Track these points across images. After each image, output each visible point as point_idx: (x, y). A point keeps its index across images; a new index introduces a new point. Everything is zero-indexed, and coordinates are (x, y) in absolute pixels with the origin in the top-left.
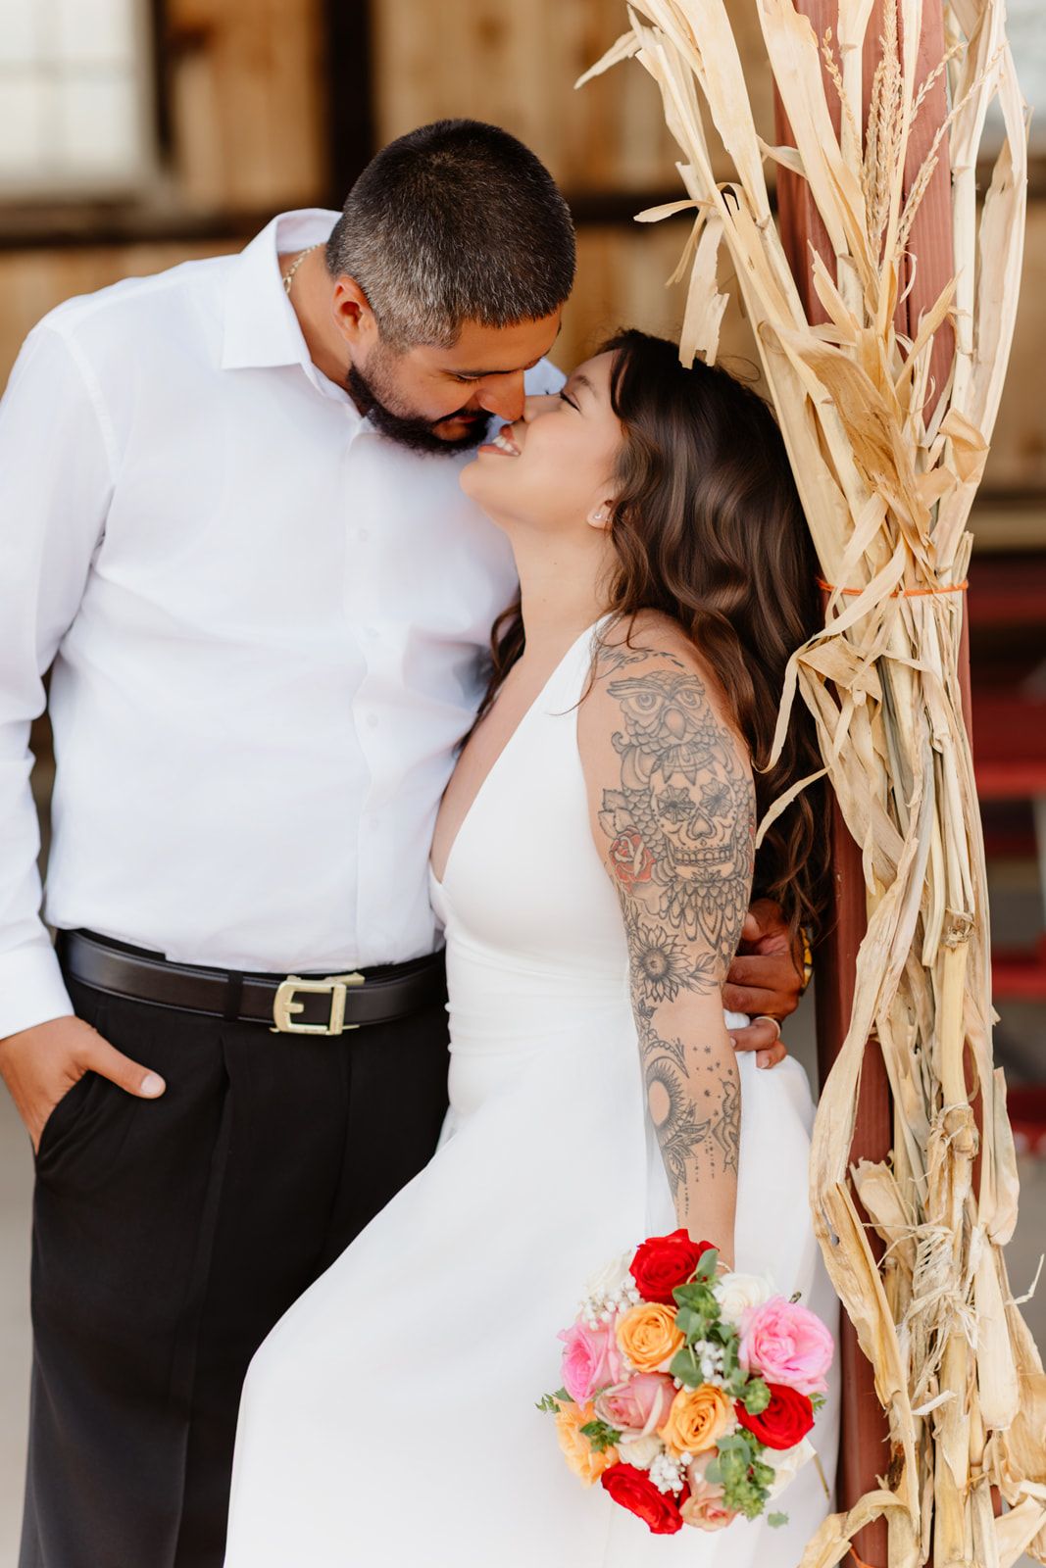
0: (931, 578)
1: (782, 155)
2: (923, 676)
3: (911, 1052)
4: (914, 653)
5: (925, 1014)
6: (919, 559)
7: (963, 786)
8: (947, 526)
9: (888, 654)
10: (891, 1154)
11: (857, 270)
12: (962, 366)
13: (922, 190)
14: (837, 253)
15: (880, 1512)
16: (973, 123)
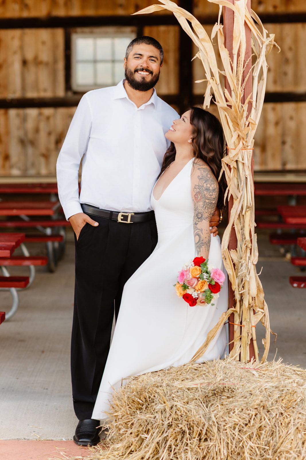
0: (246, 147)
1: (223, 73)
2: (244, 164)
3: (240, 230)
4: (243, 160)
5: (243, 224)
6: (244, 144)
7: (251, 184)
8: (249, 138)
9: (238, 160)
10: (237, 249)
11: (235, 93)
12: (253, 110)
13: (247, 79)
14: (232, 90)
15: (232, 312)
16: (258, 68)
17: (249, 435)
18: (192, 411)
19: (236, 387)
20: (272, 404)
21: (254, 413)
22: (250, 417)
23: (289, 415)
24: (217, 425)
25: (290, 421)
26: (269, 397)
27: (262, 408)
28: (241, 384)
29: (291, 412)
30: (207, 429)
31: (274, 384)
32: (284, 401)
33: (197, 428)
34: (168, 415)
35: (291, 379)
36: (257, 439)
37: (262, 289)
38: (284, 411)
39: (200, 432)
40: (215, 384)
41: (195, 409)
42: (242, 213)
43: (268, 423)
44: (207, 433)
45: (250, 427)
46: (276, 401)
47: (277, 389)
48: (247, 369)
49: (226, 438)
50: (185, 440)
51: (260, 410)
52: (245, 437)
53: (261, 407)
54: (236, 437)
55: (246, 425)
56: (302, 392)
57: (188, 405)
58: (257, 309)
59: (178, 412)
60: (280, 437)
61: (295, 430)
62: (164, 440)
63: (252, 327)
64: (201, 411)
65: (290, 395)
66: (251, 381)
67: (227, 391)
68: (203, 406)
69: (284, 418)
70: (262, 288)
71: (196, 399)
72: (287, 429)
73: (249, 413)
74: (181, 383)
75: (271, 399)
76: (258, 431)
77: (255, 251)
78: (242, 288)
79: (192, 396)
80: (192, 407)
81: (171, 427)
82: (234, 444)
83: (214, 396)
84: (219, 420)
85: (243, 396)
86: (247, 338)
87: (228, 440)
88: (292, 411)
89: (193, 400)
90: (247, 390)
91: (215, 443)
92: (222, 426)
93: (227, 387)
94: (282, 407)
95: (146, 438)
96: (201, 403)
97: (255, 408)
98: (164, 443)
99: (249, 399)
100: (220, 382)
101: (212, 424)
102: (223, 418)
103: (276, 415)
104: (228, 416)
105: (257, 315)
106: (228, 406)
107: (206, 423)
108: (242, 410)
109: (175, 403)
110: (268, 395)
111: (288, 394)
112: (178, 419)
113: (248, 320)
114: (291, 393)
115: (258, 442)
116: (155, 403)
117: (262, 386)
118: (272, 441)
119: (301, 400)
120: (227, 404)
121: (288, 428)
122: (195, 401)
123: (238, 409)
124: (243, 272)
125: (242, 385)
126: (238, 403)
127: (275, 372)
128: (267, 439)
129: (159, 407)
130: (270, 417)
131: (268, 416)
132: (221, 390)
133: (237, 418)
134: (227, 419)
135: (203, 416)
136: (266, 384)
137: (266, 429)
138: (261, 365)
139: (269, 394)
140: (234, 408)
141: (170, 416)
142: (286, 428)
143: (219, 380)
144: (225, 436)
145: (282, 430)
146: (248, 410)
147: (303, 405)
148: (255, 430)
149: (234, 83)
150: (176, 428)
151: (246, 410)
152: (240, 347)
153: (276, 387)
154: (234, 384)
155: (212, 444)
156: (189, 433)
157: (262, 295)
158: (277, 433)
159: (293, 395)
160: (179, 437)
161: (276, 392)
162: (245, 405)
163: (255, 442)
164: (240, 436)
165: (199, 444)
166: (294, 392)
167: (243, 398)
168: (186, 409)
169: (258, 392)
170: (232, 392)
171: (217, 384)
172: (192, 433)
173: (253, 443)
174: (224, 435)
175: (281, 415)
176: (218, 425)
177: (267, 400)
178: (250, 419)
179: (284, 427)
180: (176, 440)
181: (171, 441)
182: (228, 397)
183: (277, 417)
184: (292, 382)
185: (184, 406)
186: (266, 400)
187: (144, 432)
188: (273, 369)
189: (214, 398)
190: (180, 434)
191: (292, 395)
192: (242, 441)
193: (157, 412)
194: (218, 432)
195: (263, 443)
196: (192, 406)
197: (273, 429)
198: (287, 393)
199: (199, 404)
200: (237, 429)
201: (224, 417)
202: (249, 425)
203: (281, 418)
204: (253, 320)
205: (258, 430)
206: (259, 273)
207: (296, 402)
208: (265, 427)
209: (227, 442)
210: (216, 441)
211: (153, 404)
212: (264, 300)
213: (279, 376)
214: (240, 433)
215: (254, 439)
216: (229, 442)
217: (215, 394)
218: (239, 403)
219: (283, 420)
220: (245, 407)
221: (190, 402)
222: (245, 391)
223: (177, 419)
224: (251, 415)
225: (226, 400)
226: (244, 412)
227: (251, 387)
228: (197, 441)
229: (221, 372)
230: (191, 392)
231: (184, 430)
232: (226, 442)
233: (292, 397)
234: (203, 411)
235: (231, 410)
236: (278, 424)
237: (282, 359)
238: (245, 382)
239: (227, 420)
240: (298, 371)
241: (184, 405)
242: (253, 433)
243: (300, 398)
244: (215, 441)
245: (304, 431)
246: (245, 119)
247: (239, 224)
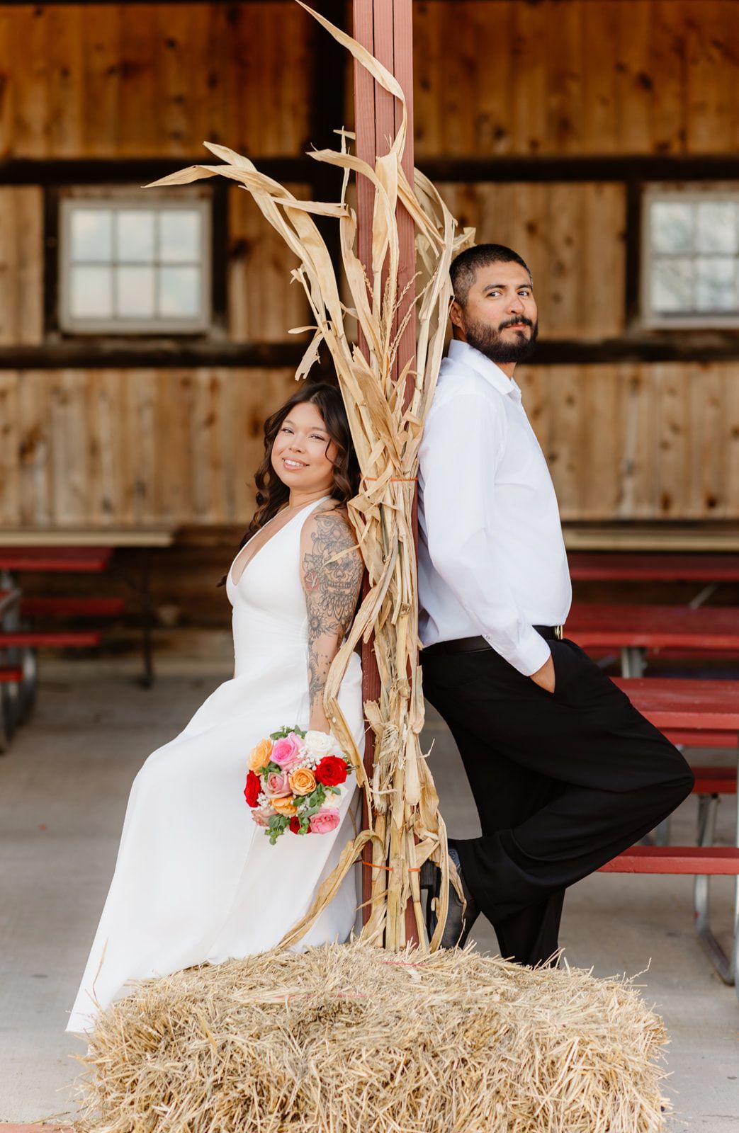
0: (402, 476)
1: (350, 311)
2: (397, 513)
3: (387, 658)
4: (394, 503)
5: (393, 643)
6: (398, 469)
7: (410, 556)
8: (408, 455)
9: (383, 503)
10: (379, 699)
11: (377, 357)
12: (417, 395)
13: (405, 327)
14: (371, 350)
15: (368, 839)
16: (430, 303)
17: (392, 1107)
18: (268, 1055)
19: (367, 1002)
20: (444, 1039)
21: (402, 1060)
22: (395, 1068)
23: (479, 1063)
24: (320, 1084)
25: (481, 1077)
26: (437, 1024)
27: (422, 1047)
28: (379, 996)
29: (484, 1056)
30: (299, 1094)
31: (451, 996)
32: (471, 1032)
33: (276, 1091)
34: (214, 1063)
35: (490, 985)
36: (410, 1116)
37: (435, 789)
38: (470, 1055)
39: (284, 1099)
40: (322, 995)
41: (273, 1050)
42: (391, 620)
43: (433, 1081)
44: (300, 1101)
45: (394, 1091)
46: (453, 1033)
47: (457, 1007)
48: (397, 964)
49: (341, 1113)
50: (250, 1119)
51: (416, 1053)
52: (381, 1112)
53: (420, 1046)
54: (362, 1112)
55: (386, 1084)
56: (512, 1015)
57: (259, 1042)
58: (423, 833)
59: (235, 1055)
60: (458, 1113)
61: (493, 1097)
62: (205, 1118)
63: (410, 872)
64: (287, 1053)
65: (483, 1019)
66: (402, 991)
67: (347, 1011)
68: (293, 1043)
69: (469, 1070)
70: (434, 786)
71: (279, 1028)
72: (474, 1094)
73: (392, 1058)
74: (248, 994)
75: (443, 1029)
76: (411, 1099)
77: (419, 704)
78: (390, 786)
79: (269, 1023)
80: (268, 1045)
81: (220, 1089)
82: (358, 1126)
83: (318, 1022)
84: (325, 1074)
85: (380, 1023)
86: (399, 895)
87: (346, 1119)
88: (486, 1055)
89: (272, 1030)
90: (391, 1010)
91: (315, 1125)
92: (333, 1085)
93: (347, 1003)
94: (465, 1045)
95: (165, 1113)
96: (289, 1037)
97: (406, 1047)
98: (204, 1125)
99: (394, 1028)
100: (334, 991)
101: (310, 1083)
102: (334, 1069)
103: (453, 1063)
104: (346, 1065)
105: (424, 845)
106: (347, 1043)
107: (296, 1080)
108: (377, 1051)
109: (231, 1037)
110: (436, 1019)
111: (479, 1017)
112: (237, 1071)
113: (403, 857)
114: (486, 1016)
115: (411, 1121)
116: (187, 1037)
117: (423, 1001)
118: (441, 1121)
119: (507, 1032)
120: (344, 1040)
121: (478, 1091)
122: (274, 1032)
123: (367, 1051)
124: (390, 750)
125: (382, 999)
126: (369, 1037)
127: (457, 971)
128: (430, 1117)
129: (196, 1045)
130: (439, 1069)
131: (435, 1065)
132: (334, 1008)
133: (365, 1069)
134: (343, 1071)
135: (291, 1065)
136: (435, 996)
137: (429, 1094)
138: (428, 956)
139: (438, 1018)
140: (359, 1048)
141: (219, 1065)
142: (472, 1093)
143: (331, 988)
144: (339, 1108)
145: (463, 1096)
146: (390, 1052)
147: (512, 1042)
148: (404, 1096)
149: (374, 334)
150: (231, 1092)
151: (384, 1053)
152: (385, 915)
153: (455, 1004)
154: (364, 997)
155: (308, 1126)
156: (260, 1101)
157: (434, 803)
158: (454, 1104)
159: (491, 1020)
160: (238, 1111)
161: (454, 1014)
162: (383, 1042)
163: (404, 1122)
164: (372, 1109)
165: (281, 1127)
166: (494, 1013)
167: (379, 1026)
168: (254, 1049)
169: (414, 1014)
170: (358, 1014)
171: (327, 996)
172: (265, 1103)
173: (399, 1125)
174: (336, 1107)
175: (463, 1063)
176: (324, 1086)
177: (432, 1031)
178: (395, 1072)
179: (468, 1091)
180: (232, 1118)
181: (220, 1119)
182: (348, 1025)
183: (454, 1068)
184: (491, 993)
185: (250, 1044)
186: (430, 1030)
187: (161, 1100)
188: (454, 964)
189: (317, 1027)
190: (240, 1105)
191: (488, 1019)
192: (375, 1120)
193: (190, 1056)
194: (324, 1100)
195: (422, 1126)
196: (267, 1043)
197: (444, 1095)
198: (477, 1015)
199: (284, 1039)
200: (365, 1094)
201: (337, 1068)
202: (391, 1085)
203: (462, 1071)
204: (413, 856)
205: (413, 1098)
206: (427, 753)
207: (497, 1036)
208: (427, 1089)
209: (342, 1123)
210: (317, 1120)
211: (182, 1038)
212: (438, 812)
213: (464, 978)
214: (371, 1102)
215: (403, 1117)
216: (348, 1123)
217: (320, 1018)
218: (371, 1037)
219: (467, 1074)
220: (384, 1045)
221: (263, 1034)
222: (385, 1011)
223: (234, 1072)
224: (395, 1064)
225: (343, 1031)
226: (382, 1056)
227: (399, 1002)
228: (276, 1120)
229: (338, 971)
230: (268, 1014)
231: (248, 1096)
232: (340, 1123)
233: (488, 1024)
234: (291, 1054)
235: (354, 1052)
236: (456, 1084)
237: (476, 943)
238: (388, 992)
239: (343, 1073)
240: (509, 970)
241: (251, 1041)
242: (400, 1104)
243: (505, 1026)
244: (315, 1119)
245: (514, 1100)
246: (400, 412)
247: (385, 644)
